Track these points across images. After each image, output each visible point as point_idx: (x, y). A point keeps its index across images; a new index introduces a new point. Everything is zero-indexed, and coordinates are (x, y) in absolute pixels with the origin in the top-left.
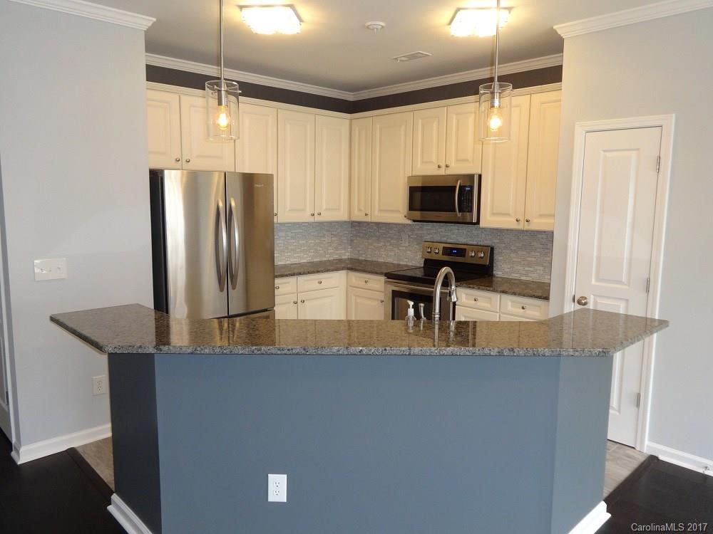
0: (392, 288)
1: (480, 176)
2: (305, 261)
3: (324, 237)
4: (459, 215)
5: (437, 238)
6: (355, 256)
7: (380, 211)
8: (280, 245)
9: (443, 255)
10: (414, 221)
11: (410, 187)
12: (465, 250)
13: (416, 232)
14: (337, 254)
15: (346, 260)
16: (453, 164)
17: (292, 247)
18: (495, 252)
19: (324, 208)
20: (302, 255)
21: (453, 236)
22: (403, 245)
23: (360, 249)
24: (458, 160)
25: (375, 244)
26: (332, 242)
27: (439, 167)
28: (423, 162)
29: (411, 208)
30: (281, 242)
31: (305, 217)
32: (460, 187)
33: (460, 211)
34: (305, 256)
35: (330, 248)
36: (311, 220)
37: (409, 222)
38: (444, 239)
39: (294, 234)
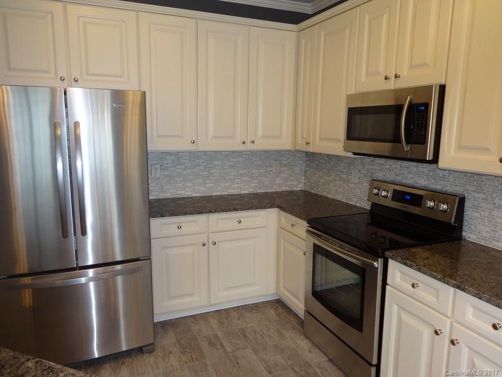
0: (313, 240)
1: (442, 88)
2: (247, 192)
3: (271, 166)
4: (407, 148)
5: (390, 177)
6: (308, 189)
7: (321, 139)
8: (214, 174)
9: (392, 200)
10: (355, 154)
11: (349, 108)
12: (421, 196)
13: (366, 166)
14: (287, 186)
15: (297, 192)
16: (404, 72)
17: (230, 177)
18: (467, 204)
19: (260, 134)
20: (243, 185)
21: (410, 176)
22: (352, 181)
23: (312, 181)
24: (412, 67)
25: (325, 178)
26: (280, 172)
27: (386, 78)
28: (368, 74)
29: (350, 136)
30: (215, 171)
31: (235, 145)
32: (411, 105)
33: (408, 143)
34: (246, 187)
35: (277, 179)
36: (242, 148)
37: (350, 155)
38: (398, 179)
39: (232, 163)
